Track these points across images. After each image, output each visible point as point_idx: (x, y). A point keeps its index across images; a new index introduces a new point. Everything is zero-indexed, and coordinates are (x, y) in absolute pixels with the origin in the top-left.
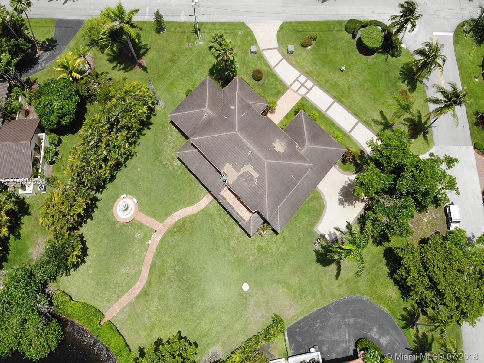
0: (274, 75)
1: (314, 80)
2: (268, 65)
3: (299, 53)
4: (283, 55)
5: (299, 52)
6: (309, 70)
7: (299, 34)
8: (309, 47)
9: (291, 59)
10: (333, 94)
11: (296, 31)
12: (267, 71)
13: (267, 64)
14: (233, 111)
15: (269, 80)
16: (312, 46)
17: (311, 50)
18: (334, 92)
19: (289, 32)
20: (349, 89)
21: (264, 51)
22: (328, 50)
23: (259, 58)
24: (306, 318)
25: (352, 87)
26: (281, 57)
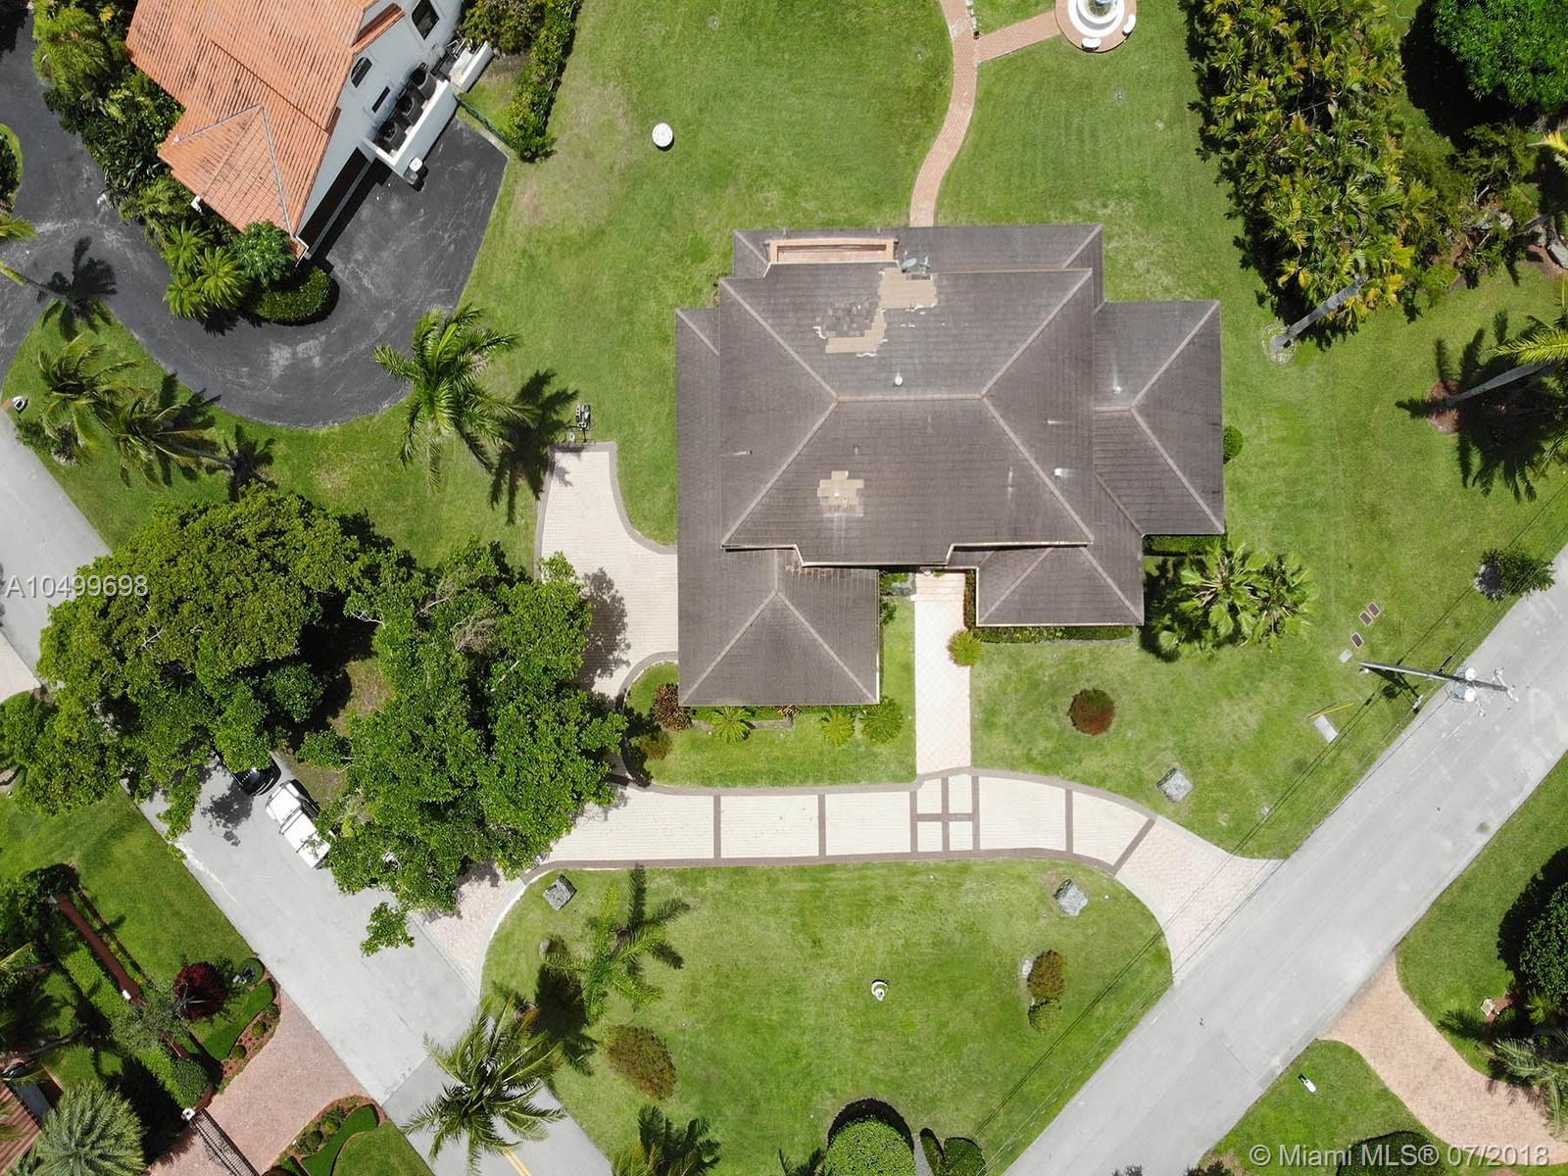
0: (1047, 766)
1: (928, 870)
2: (1091, 784)
3: (1037, 918)
4: (1078, 861)
5: (1042, 922)
6: (967, 885)
7: (1096, 986)
8: (1026, 969)
9: (1045, 871)
10: (843, 877)
11: (1111, 989)
12: (1080, 761)
13: (1097, 782)
14: (1049, 461)
15: (1048, 734)
16: (1023, 984)
17: (1015, 966)
18: (845, 886)
19: (1129, 966)
20: (816, 942)
21: (1145, 819)
22: (967, 1015)
23: (1141, 781)
24: (483, 223)
25: (811, 957)
26: (1079, 849)
